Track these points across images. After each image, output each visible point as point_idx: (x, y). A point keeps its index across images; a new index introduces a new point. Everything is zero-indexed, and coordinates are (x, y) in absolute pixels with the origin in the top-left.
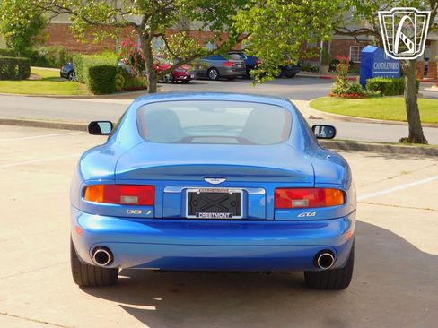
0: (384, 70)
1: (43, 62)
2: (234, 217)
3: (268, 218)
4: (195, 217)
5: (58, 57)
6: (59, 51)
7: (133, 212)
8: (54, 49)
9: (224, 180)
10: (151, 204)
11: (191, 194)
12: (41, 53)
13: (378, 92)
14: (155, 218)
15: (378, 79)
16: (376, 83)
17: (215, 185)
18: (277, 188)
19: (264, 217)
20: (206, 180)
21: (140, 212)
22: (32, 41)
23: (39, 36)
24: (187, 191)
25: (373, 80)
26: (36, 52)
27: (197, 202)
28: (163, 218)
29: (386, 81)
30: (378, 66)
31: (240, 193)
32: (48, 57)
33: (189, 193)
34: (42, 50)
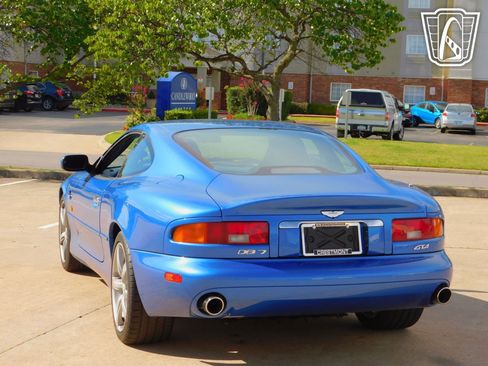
0: (181, 101)
2: (353, 253)
3: (386, 253)
4: (313, 255)
7: (246, 252)
9: (342, 212)
10: (266, 243)
11: (307, 230)
14: (270, 258)
15: (177, 111)
16: (175, 115)
17: (332, 219)
18: (394, 220)
19: (383, 252)
20: (323, 213)
21: (254, 252)
24: (303, 226)
25: (171, 112)
27: (316, 238)
28: (279, 258)
30: (176, 96)
31: (357, 227)
33: (305, 228)
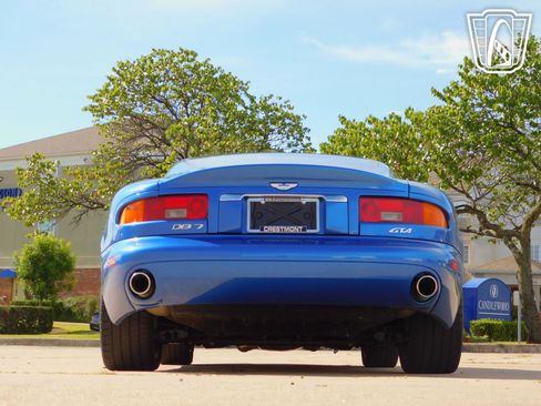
0: (491, 311)
1: (69, 316)
2: (308, 231)
3: (351, 233)
4: (258, 231)
5: (88, 310)
6: (89, 301)
7: (181, 227)
8: (83, 299)
9: (295, 185)
10: (204, 217)
11: (254, 205)
12: (67, 305)
13: (485, 337)
14: (208, 234)
15: (484, 321)
16: (482, 325)
17: (284, 191)
18: (361, 196)
19: (346, 232)
20: (273, 185)
22: (57, 287)
23: (65, 281)
24: (249, 200)
25: (478, 322)
26: (61, 304)
27: (261, 214)
28: (218, 233)
29: (494, 322)
30: (483, 305)
31: (315, 203)
32: (75, 310)
33: (251, 203)
34: (68, 301)
